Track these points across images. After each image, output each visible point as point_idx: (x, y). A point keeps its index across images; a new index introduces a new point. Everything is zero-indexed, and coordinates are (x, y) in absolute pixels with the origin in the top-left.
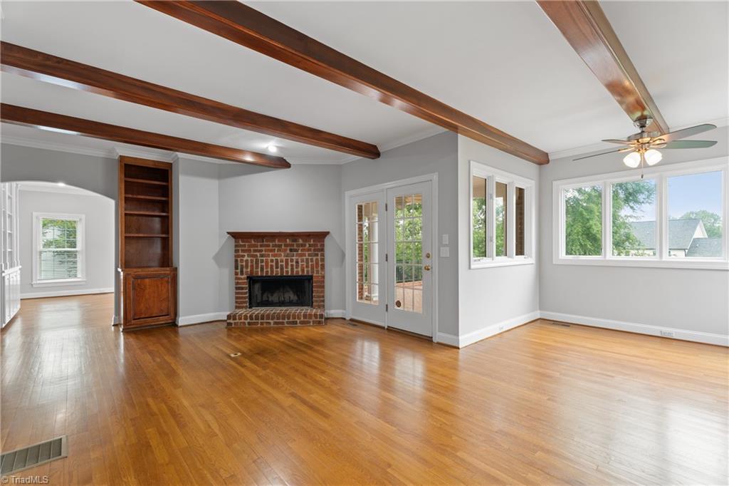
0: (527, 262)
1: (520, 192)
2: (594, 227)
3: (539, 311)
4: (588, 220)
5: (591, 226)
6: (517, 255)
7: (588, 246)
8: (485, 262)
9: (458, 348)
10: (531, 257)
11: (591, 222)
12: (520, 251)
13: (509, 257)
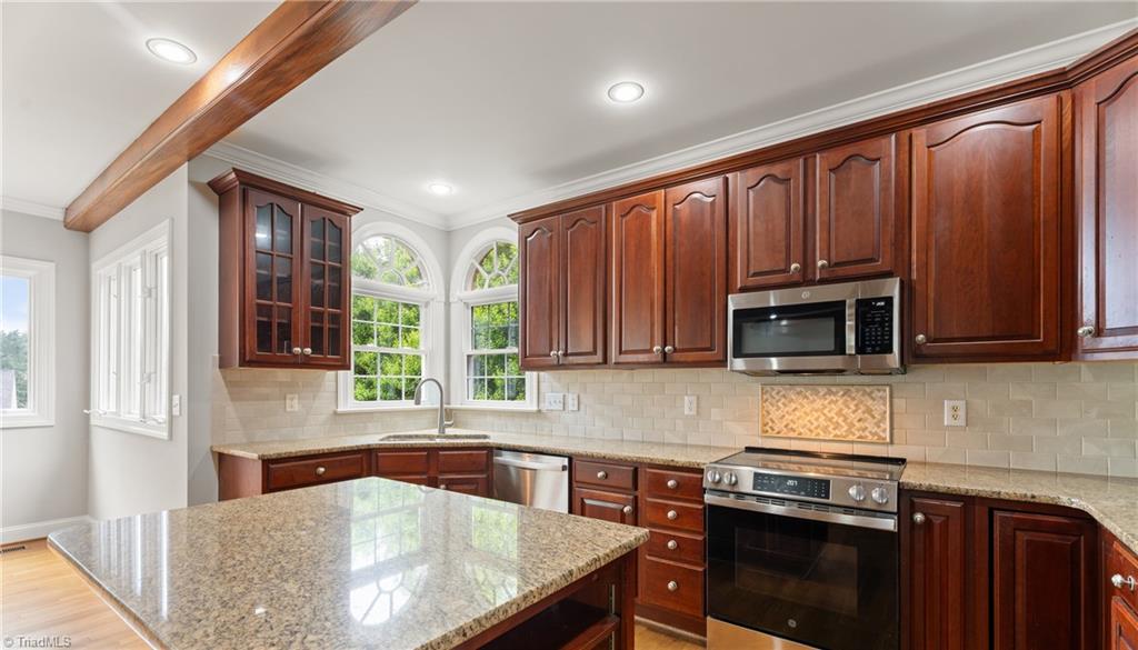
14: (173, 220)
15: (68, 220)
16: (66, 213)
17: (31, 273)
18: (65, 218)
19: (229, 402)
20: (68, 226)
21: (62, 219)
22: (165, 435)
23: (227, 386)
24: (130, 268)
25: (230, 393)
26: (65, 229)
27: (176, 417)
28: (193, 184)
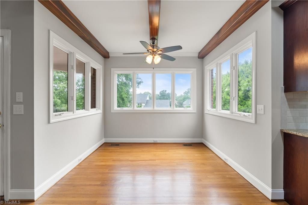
0: (97, 112)
1: (94, 71)
2: (123, 95)
3: (104, 139)
4: (121, 92)
5: (122, 94)
6: (91, 108)
7: (121, 102)
8: (67, 115)
9: (33, 201)
10: (100, 109)
11: (122, 93)
12: (93, 106)
13: (86, 110)
14: (257, 31)
15: (199, 56)
16: (199, 54)
17: (191, 72)
18: (198, 56)
19: (289, 109)
20: (199, 57)
21: (197, 56)
22: (253, 121)
23: (287, 101)
24: (220, 63)
25: (289, 105)
26: (198, 59)
27: (260, 114)
28: (274, 8)
